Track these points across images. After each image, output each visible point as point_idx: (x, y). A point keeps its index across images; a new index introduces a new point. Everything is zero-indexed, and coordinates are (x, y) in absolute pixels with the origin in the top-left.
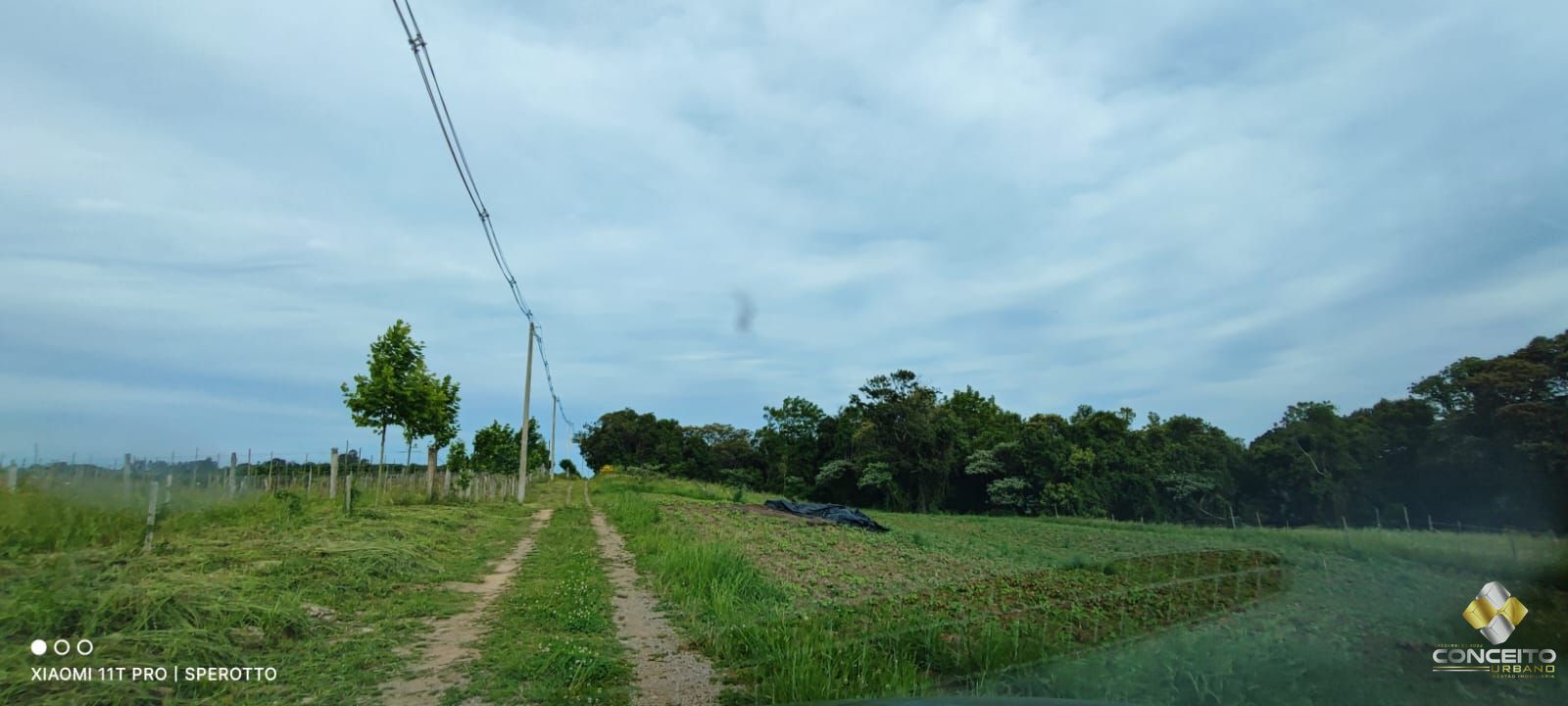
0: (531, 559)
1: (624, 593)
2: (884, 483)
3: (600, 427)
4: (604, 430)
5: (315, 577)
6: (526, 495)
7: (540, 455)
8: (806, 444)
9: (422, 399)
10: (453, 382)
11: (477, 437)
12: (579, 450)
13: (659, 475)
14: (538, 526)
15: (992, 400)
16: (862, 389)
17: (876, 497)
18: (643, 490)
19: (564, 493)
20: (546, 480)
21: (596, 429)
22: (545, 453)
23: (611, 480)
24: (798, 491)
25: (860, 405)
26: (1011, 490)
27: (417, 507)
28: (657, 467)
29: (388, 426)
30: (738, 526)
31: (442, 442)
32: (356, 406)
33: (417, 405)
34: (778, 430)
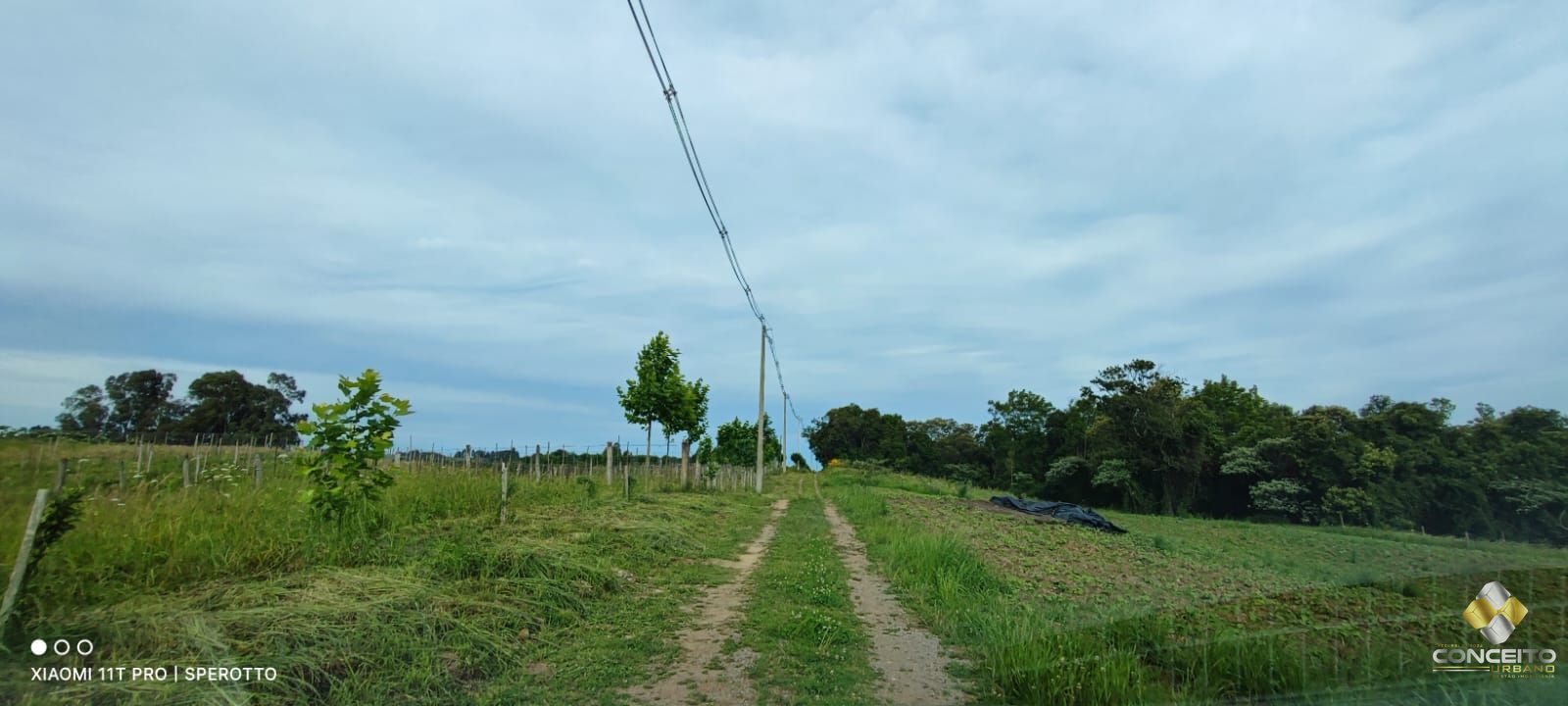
0: (774, 543)
1: (859, 577)
2: (1121, 481)
3: (827, 422)
4: (831, 425)
5: (616, 547)
6: (763, 487)
7: (774, 451)
8: (1034, 439)
9: (678, 398)
10: (703, 384)
11: (720, 432)
12: (808, 445)
13: (884, 469)
14: (777, 515)
15: (1254, 390)
16: (1093, 382)
17: (1113, 497)
18: (869, 484)
19: (796, 485)
20: (778, 472)
21: (823, 424)
22: (778, 447)
23: (838, 473)
24: (1027, 488)
25: (1093, 398)
26: (1281, 494)
27: (677, 495)
28: (882, 462)
29: (652, 422)
30: (964, 521)
31: (694, 437)
32: (628, 405)
33: (674, 405)
34: (1003, 425)
